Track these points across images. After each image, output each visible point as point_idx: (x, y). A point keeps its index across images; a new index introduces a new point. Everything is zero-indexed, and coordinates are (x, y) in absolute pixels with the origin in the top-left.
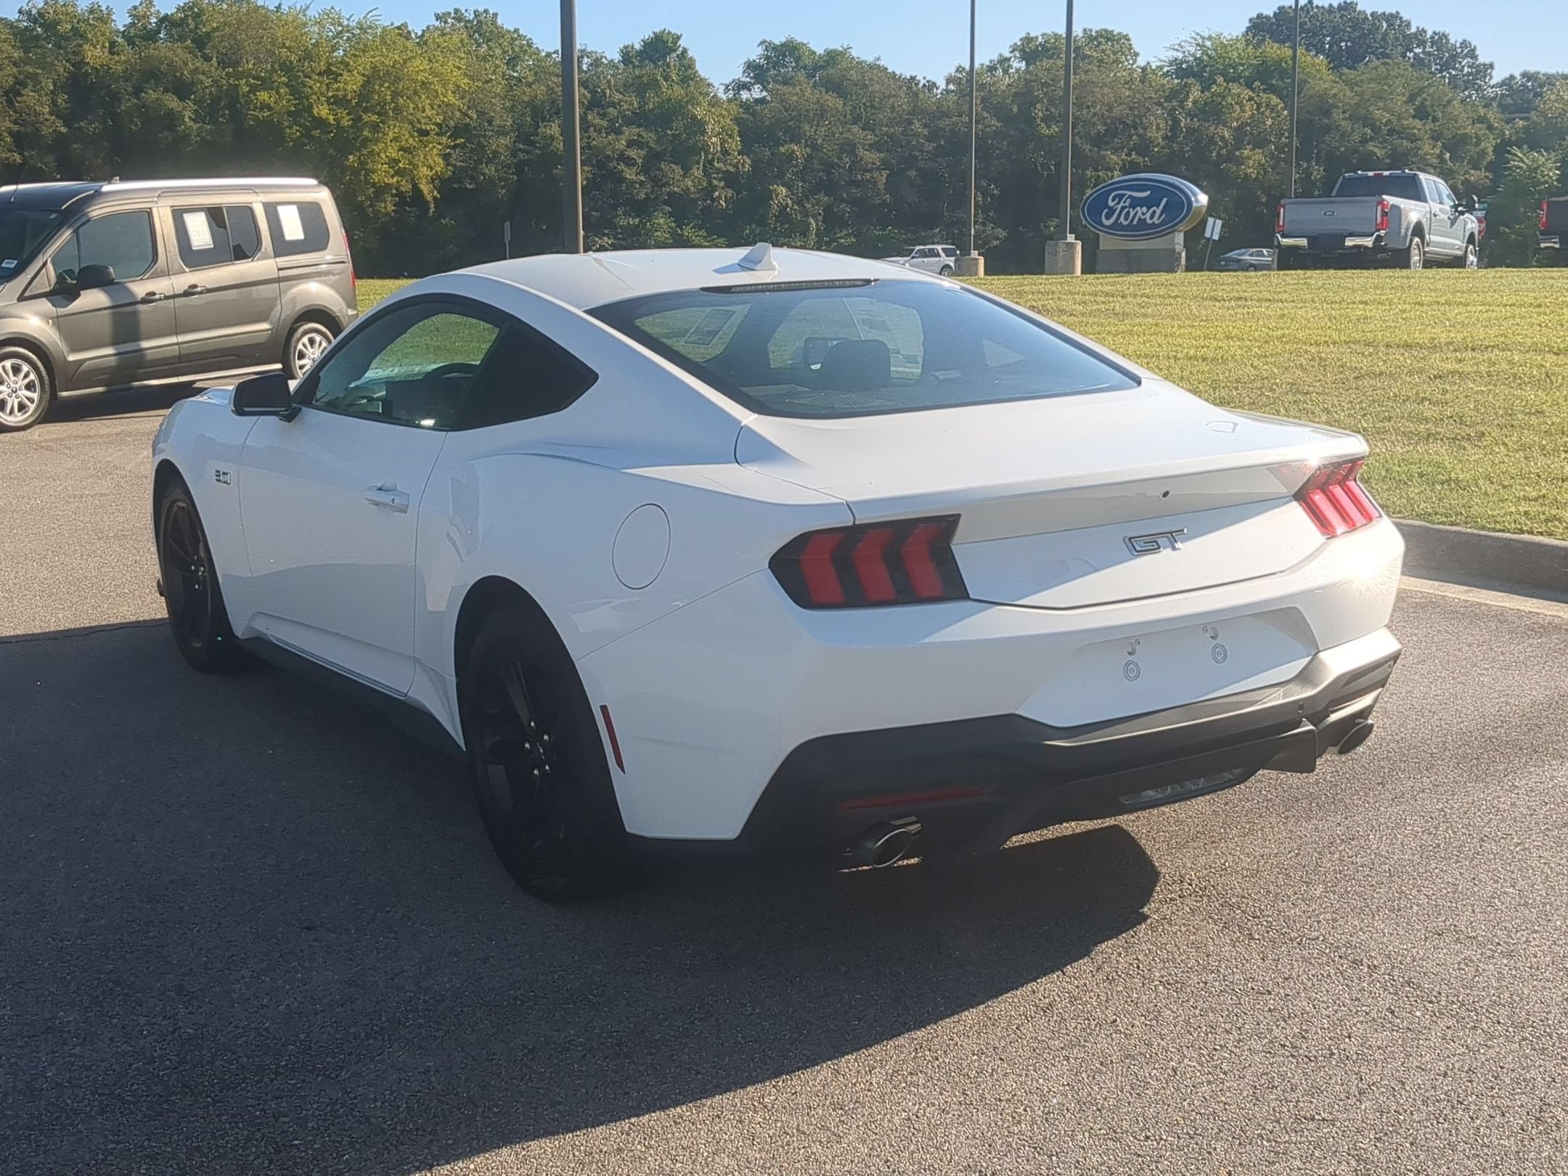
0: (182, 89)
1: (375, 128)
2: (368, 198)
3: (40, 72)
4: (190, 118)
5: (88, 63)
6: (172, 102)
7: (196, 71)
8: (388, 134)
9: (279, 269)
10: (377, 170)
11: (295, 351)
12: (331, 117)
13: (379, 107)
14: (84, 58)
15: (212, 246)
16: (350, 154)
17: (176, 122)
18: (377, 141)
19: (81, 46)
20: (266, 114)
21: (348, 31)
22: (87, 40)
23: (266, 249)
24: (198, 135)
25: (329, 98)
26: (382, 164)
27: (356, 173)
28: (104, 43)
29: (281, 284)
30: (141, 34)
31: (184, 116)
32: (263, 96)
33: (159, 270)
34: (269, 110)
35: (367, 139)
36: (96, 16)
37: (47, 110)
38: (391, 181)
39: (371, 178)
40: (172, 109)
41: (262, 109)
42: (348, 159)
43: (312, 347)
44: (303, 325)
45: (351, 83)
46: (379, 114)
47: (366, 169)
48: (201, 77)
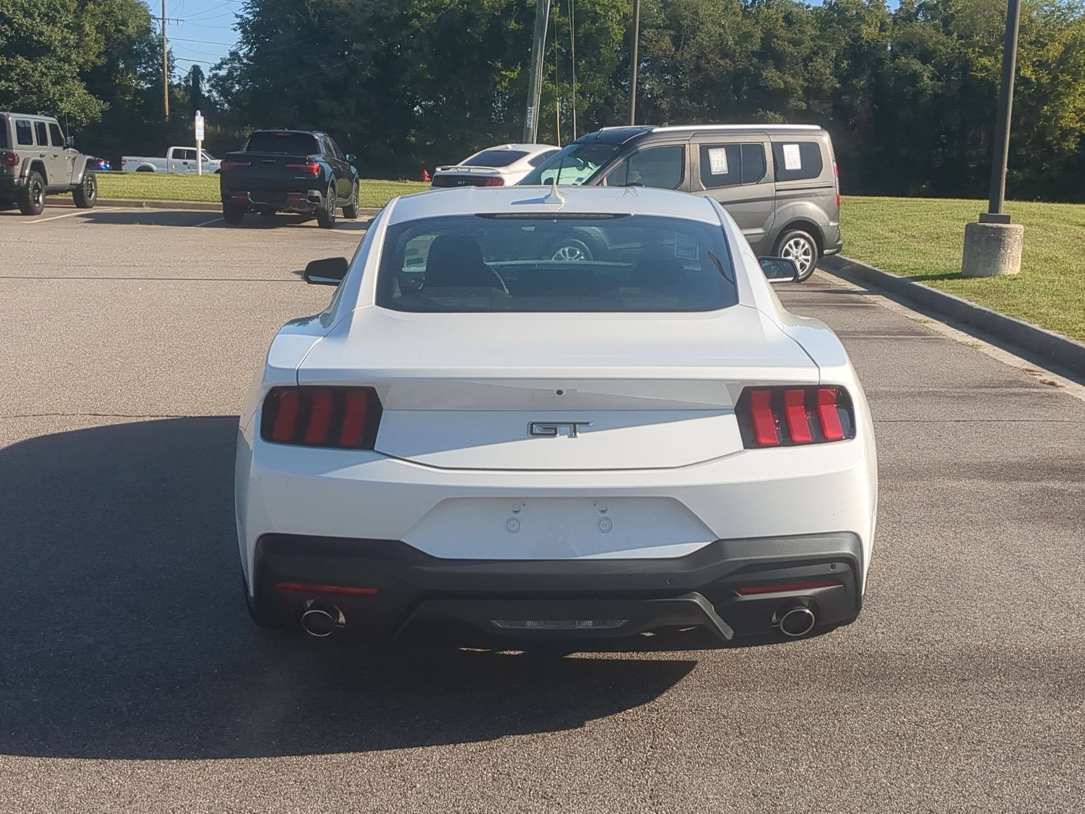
0: (925, 57)
1: (1068, 85)
2: (1055, 138)
3: (828, 44)
4: (928, 77)
5: (863, 38)
6: (917, 66)
7: (938, 42)
8: (1078, 90)
9: (776, 191)
10: (1065, 117)
11: (782, 250)
12: (1033, 77)
13: (1074, 69)
14: (860, 35)
15: (727, 172)
16: (1045, 105)
17: (918, 80)
18: (1068, 95)
19: (859, 25)
20: (983, 75)
21: (1059, 11)
22: (864, 21)
23: (768, 175)
24: (932, 90)
25: (1034, 63)
26: (1070, 112)
27: (1048, 119)
28: (876, 23)
29: (776, 201)
30: (906, 17)
31: (923, 76)
32: (985, 61)
33: (683, 187)
34: (987, 72)
35: (1061, 94)
36: (874, 4)
37: (828, 71)
38: (1075, 126)
39: (1060, 123)
40: (916, 70)
41: (981, 71)
42: (1043, 109)
43: (796, 248)
44: (791, 232)
45: (1054, 51)
46: (1073, 74)
47: (1057, 116)
48: (940, 47)
